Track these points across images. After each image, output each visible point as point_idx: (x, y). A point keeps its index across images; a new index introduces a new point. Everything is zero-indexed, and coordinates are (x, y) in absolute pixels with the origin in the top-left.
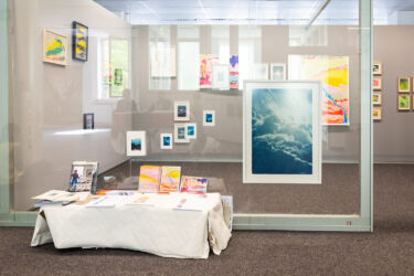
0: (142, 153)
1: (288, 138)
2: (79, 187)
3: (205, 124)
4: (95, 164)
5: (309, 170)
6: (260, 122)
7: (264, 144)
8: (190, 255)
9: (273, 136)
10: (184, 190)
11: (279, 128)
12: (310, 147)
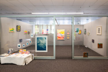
0: (20, 47)
1: (42, 45)
2: (9, 53)
3: (30, 43)
4: (13, 49)
5: (45, 50)
6: (38, 42)
7: (39, 46)
8: (21, 65)
9: (40, 45)
10: (26, 53)
11: (41, 43)
12: (46, 46)
